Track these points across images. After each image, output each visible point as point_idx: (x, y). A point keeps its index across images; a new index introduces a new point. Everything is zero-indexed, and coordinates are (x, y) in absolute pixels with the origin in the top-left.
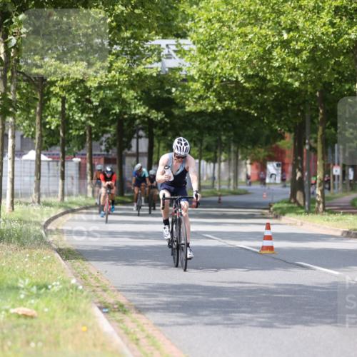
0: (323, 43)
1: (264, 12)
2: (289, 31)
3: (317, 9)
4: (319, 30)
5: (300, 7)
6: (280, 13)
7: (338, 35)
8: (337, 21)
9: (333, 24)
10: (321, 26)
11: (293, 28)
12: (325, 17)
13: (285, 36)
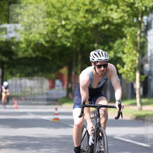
2: (65, 20)
4: (79, 20)
5: (70, 9)
6: (61, 12)
7: (87, 22)
9: (85, 17)
12: (81, 14)
13: (63, 23)
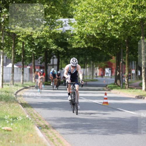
0: (128, 20)
1: (104, 8)
2: (114, 15)
3: (126, 6)
4: (126, 15)
6: (111, 8)
7: (134, 17)
8: (134, 11)
9: (132, 12)
10: (127, 13)
11: (116, 14)
12: (129, 9)
13: (113, 17)
